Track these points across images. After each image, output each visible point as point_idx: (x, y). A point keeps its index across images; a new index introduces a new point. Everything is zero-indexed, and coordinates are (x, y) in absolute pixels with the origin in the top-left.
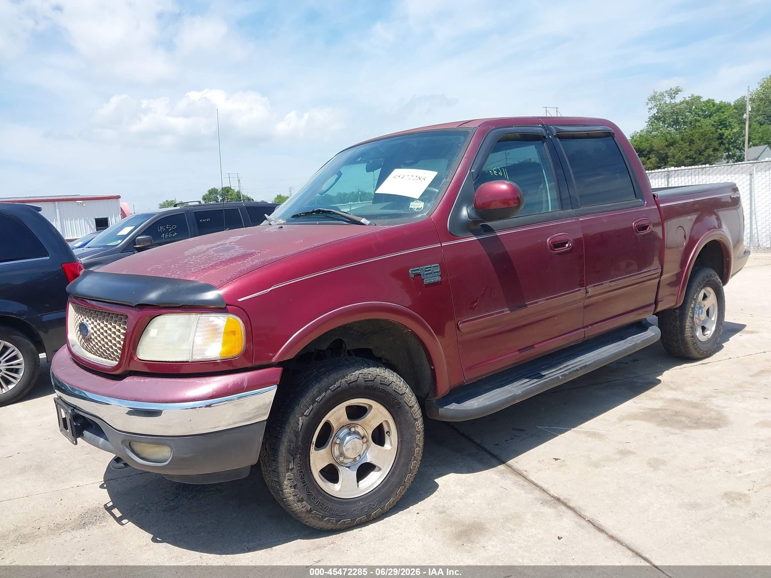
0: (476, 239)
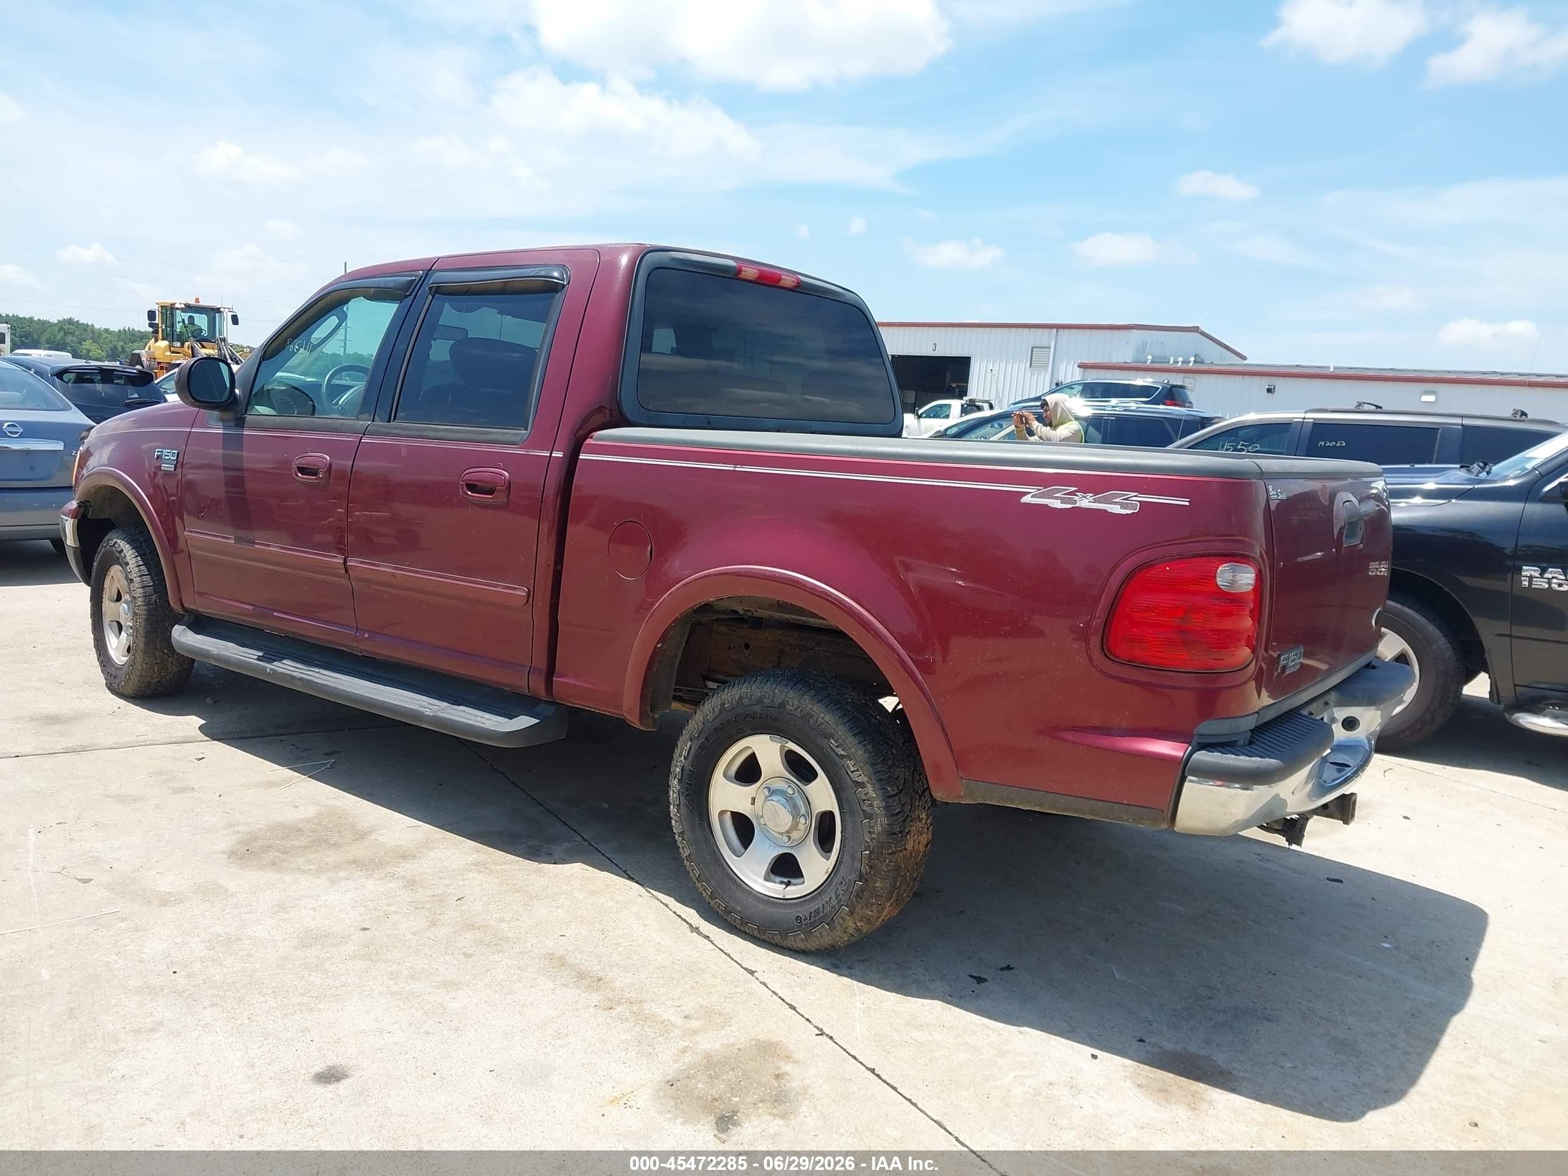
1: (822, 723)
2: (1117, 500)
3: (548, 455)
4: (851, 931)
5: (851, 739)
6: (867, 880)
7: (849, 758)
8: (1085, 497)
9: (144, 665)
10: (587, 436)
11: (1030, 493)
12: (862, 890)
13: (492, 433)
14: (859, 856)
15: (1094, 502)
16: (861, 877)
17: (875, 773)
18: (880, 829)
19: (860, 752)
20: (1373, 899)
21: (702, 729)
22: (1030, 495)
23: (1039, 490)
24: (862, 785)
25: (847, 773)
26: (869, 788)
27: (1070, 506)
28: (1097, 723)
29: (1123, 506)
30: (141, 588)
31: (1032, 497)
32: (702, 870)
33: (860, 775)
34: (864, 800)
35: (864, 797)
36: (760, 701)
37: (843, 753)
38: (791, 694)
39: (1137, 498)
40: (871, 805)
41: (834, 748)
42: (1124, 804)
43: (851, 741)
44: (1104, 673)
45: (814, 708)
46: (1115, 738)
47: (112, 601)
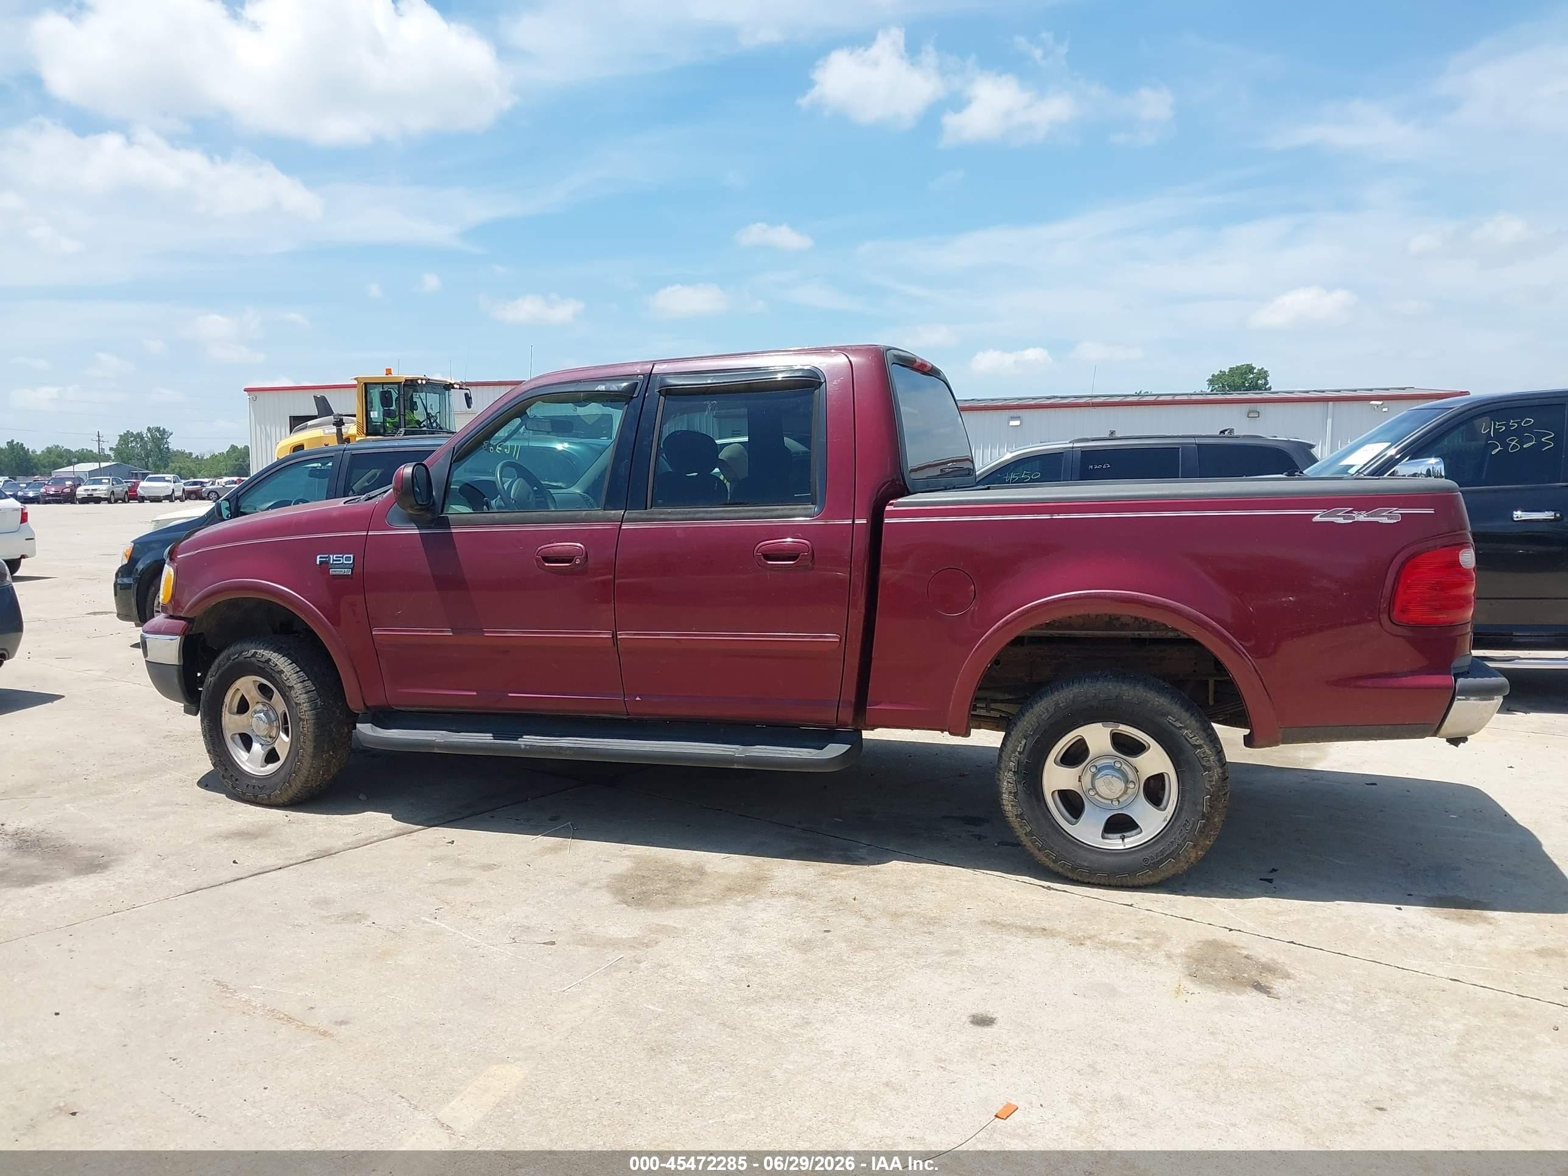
0: (418, 532)
1: (1158, 706)
2: (1384, 514)
3: (851, 522)
4: (1192, 860)
5: (1184, 713)
6: (1208, 818)
7: (1186, 728)
8: (1360, 514)
9: (312, 770)
10: (886, 503)
11: (1317, 514)
12: (1205, 825)
13: (777, 509)
14: (1202, 801)
15: (1368, 517)
16: (1203, 816)
17: (1207, 736)
18: (1217, 777)
19: (1194, 722)
20: (1408, 791)
21: (1037, 728)
22: (1319, 516)
23: (1324, 512)
24: (1200, 746)
25: (1186, 739)
26: (1206, 749)
27: (1351, 521)
28: (1386, 670)
29: (1389, 518)
30: (305, 693)
31: (1321, 517)
32: (1045, 840)
33: (1198, 739)
34: (1203, 758)
35: (1203, 756)
36: (1095, 696)
37: (1181, 725)
38: (1125, 687)
39: (1398, 512)
40: (1209, 760)
41: (1174, 723)
42: (1405, 724)
43: (1185, 715)
44: (1391, 634)
45: (1148, 695)
46: (1400, 679)
47: (233, 714)
